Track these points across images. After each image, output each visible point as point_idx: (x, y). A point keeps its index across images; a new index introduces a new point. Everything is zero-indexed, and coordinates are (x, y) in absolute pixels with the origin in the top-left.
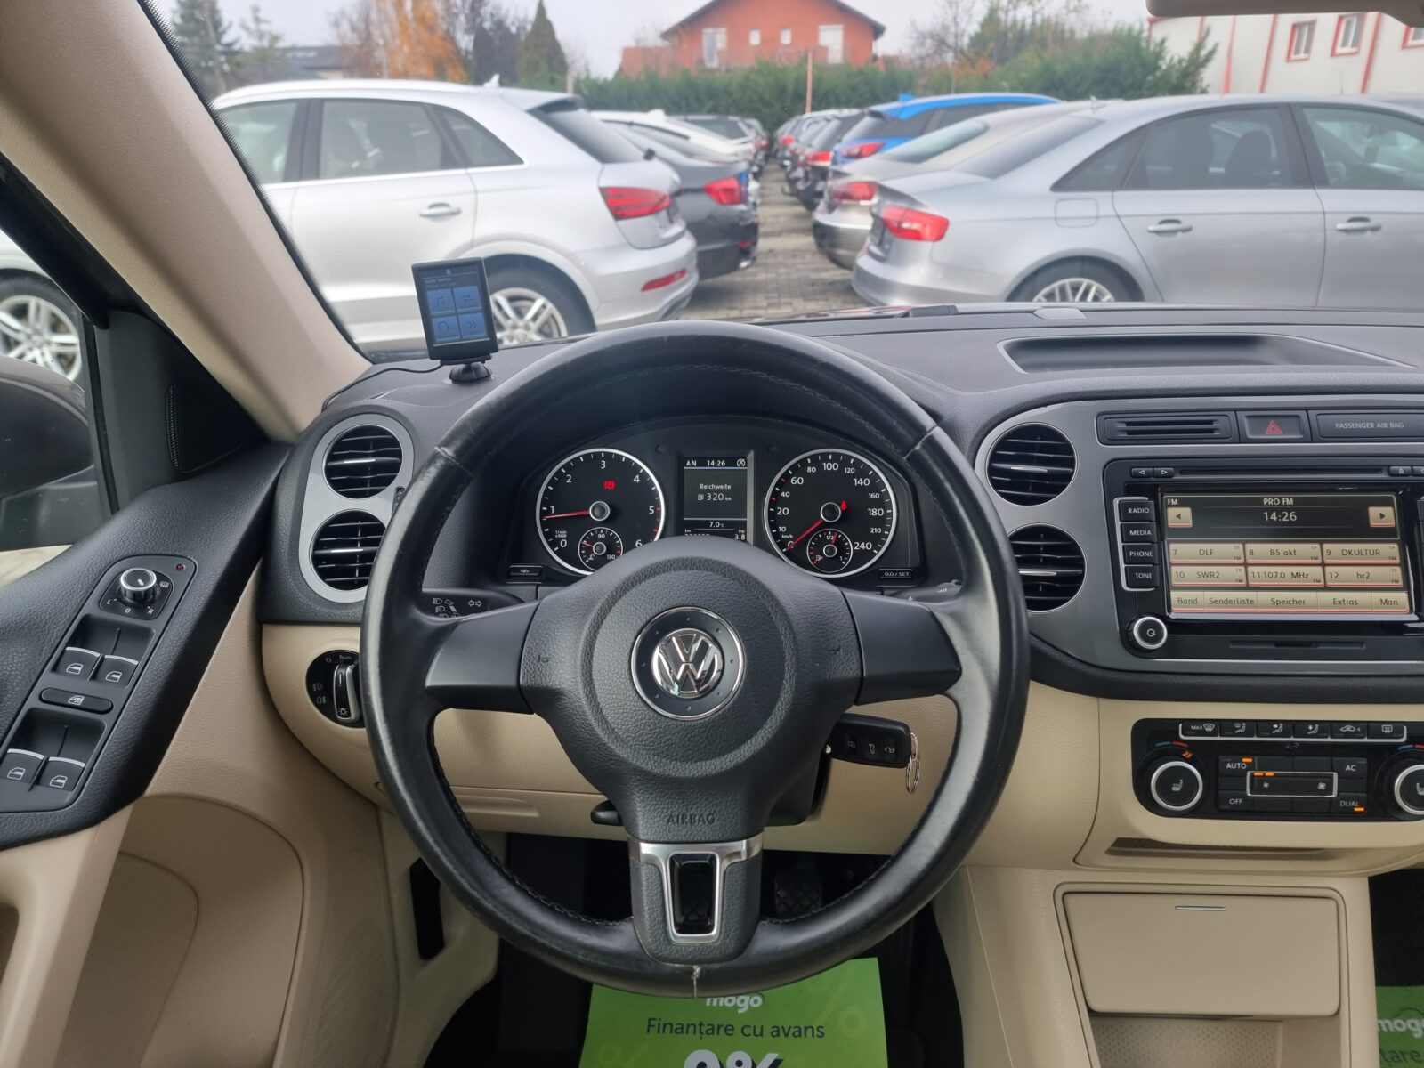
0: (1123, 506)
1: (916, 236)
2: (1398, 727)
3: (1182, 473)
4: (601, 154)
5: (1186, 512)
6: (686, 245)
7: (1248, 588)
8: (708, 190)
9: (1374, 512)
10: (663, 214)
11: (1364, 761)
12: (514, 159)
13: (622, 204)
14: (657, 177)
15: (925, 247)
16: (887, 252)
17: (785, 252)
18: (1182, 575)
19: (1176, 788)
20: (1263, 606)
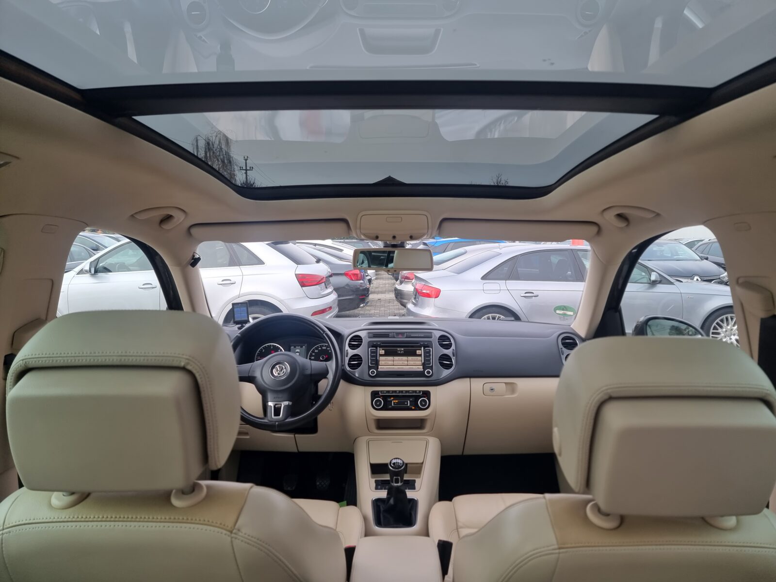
0: (371, 350)
1: (428, 296)
2: (420, 391)
3: (383, 343)
4: (297, 261)
5: (383, 351)
6: (334, 296)
7: (393, 365)
8: (346, 274)
9: (418, 351)
10: (323, 284)
11: (413, 398)
12: (262, 263)
13: (305, 281)
14: (322, 270)
15: (432, 300)
16: (417, 301)
17: (385, 300)
18: (381, 363)
19: (378, 404)
20: (396, 368)
